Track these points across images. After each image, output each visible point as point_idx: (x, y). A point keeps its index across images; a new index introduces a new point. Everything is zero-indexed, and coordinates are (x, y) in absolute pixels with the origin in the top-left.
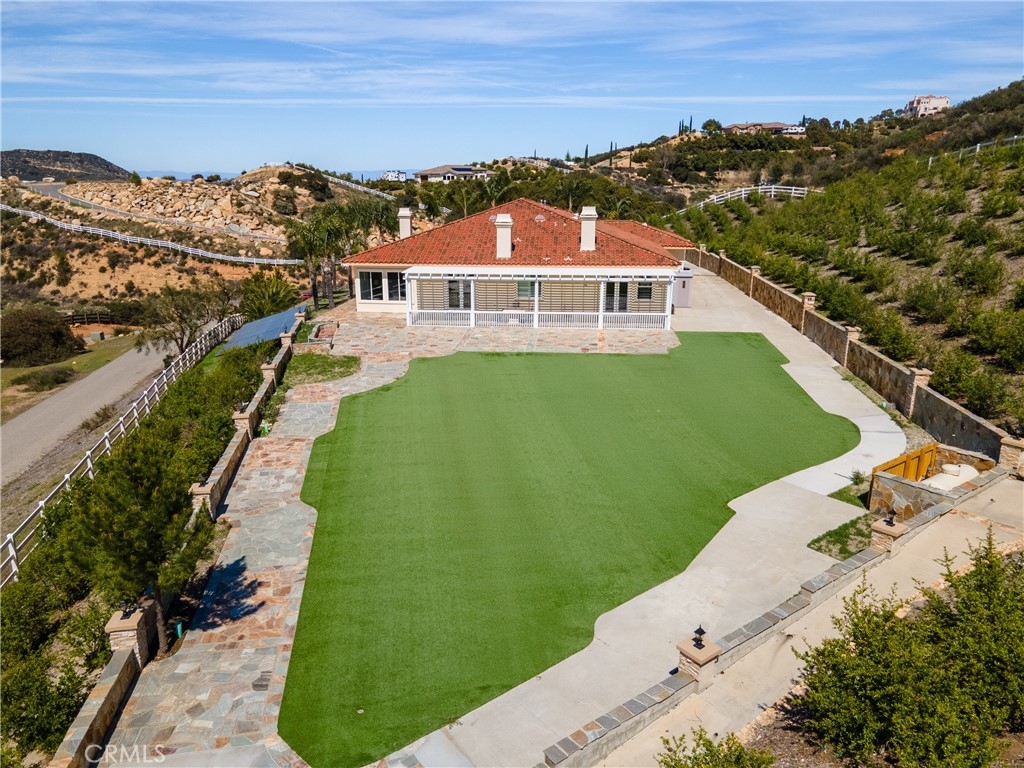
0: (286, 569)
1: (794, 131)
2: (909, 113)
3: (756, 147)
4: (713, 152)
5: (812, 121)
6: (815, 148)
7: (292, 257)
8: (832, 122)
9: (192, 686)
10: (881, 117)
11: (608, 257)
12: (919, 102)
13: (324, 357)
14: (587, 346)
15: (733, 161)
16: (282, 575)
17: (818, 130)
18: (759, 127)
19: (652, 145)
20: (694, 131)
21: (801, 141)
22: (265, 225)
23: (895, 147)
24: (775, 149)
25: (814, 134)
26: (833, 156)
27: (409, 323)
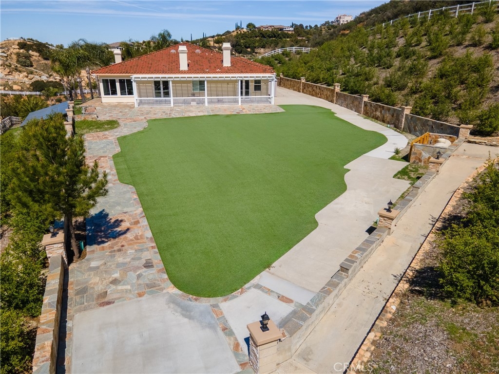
0: (131, 213)
1: (288, 30)
2: (336, 23)
3: (272, 37)
4: (253, 39)
5: (296, 25)
6: (299, 38)
7: (34, 90)
8: (304, 26)
9: (106, 271)
10: (325, 24)
11: (238, 69)
12: (340, 18)
13: (95, 122)
14: (238, 111)
15: (262, 44)
16: (130, 216)
17: (299, 29)
18: (273, 27)
19: (223, 35)
20: (243, 28)
21: (292, 35)
22: (14, 72)
23: (345, 30)
24: (280, 38)
25: (298, 31)
26: (307, 42)
27: (136, 106)
